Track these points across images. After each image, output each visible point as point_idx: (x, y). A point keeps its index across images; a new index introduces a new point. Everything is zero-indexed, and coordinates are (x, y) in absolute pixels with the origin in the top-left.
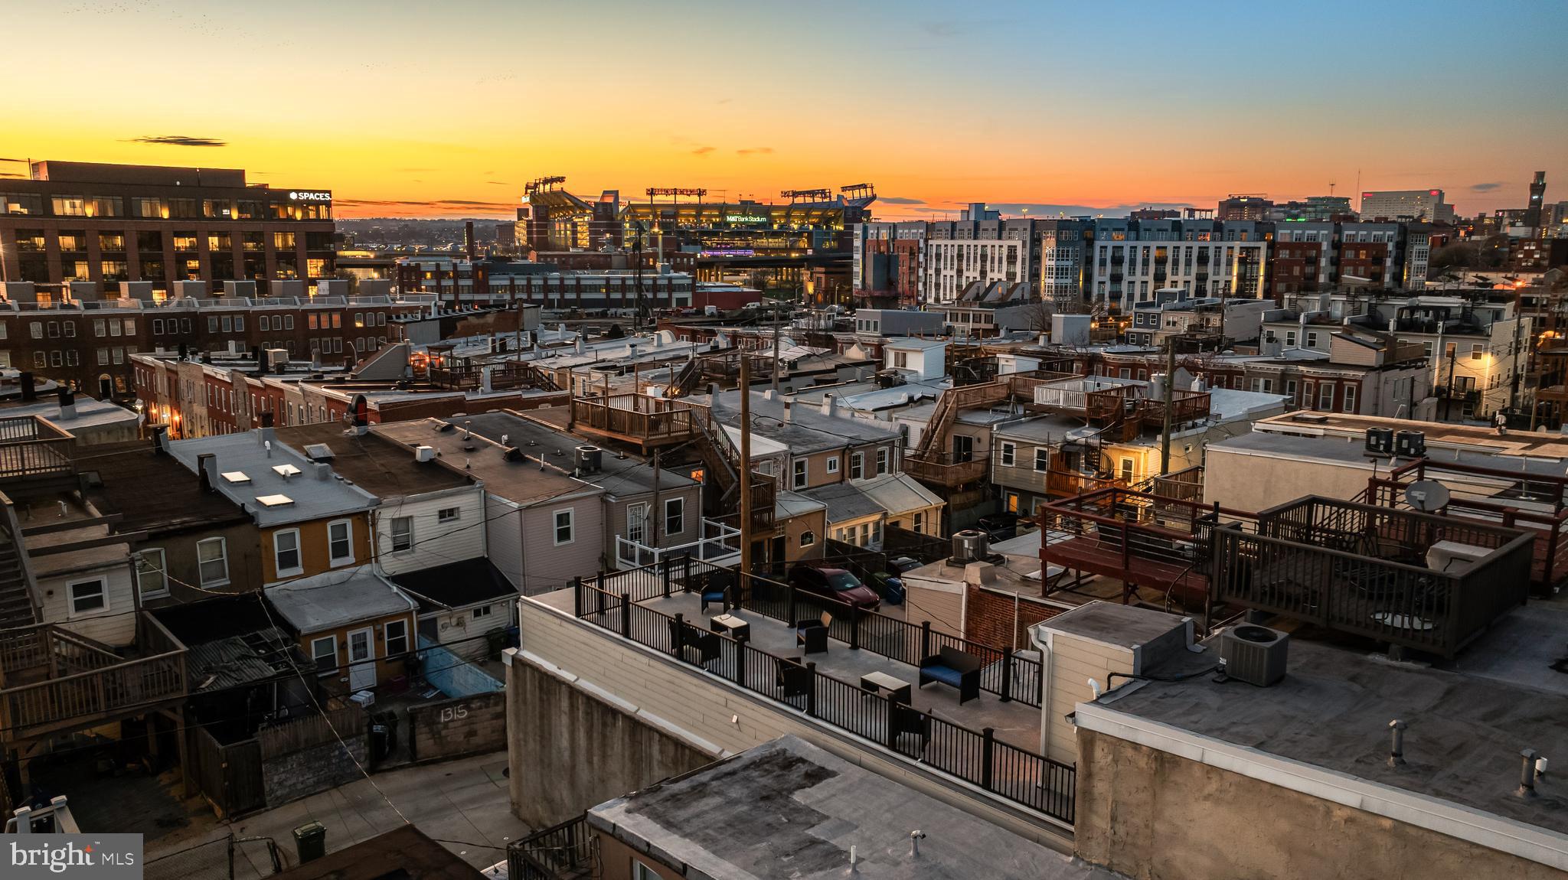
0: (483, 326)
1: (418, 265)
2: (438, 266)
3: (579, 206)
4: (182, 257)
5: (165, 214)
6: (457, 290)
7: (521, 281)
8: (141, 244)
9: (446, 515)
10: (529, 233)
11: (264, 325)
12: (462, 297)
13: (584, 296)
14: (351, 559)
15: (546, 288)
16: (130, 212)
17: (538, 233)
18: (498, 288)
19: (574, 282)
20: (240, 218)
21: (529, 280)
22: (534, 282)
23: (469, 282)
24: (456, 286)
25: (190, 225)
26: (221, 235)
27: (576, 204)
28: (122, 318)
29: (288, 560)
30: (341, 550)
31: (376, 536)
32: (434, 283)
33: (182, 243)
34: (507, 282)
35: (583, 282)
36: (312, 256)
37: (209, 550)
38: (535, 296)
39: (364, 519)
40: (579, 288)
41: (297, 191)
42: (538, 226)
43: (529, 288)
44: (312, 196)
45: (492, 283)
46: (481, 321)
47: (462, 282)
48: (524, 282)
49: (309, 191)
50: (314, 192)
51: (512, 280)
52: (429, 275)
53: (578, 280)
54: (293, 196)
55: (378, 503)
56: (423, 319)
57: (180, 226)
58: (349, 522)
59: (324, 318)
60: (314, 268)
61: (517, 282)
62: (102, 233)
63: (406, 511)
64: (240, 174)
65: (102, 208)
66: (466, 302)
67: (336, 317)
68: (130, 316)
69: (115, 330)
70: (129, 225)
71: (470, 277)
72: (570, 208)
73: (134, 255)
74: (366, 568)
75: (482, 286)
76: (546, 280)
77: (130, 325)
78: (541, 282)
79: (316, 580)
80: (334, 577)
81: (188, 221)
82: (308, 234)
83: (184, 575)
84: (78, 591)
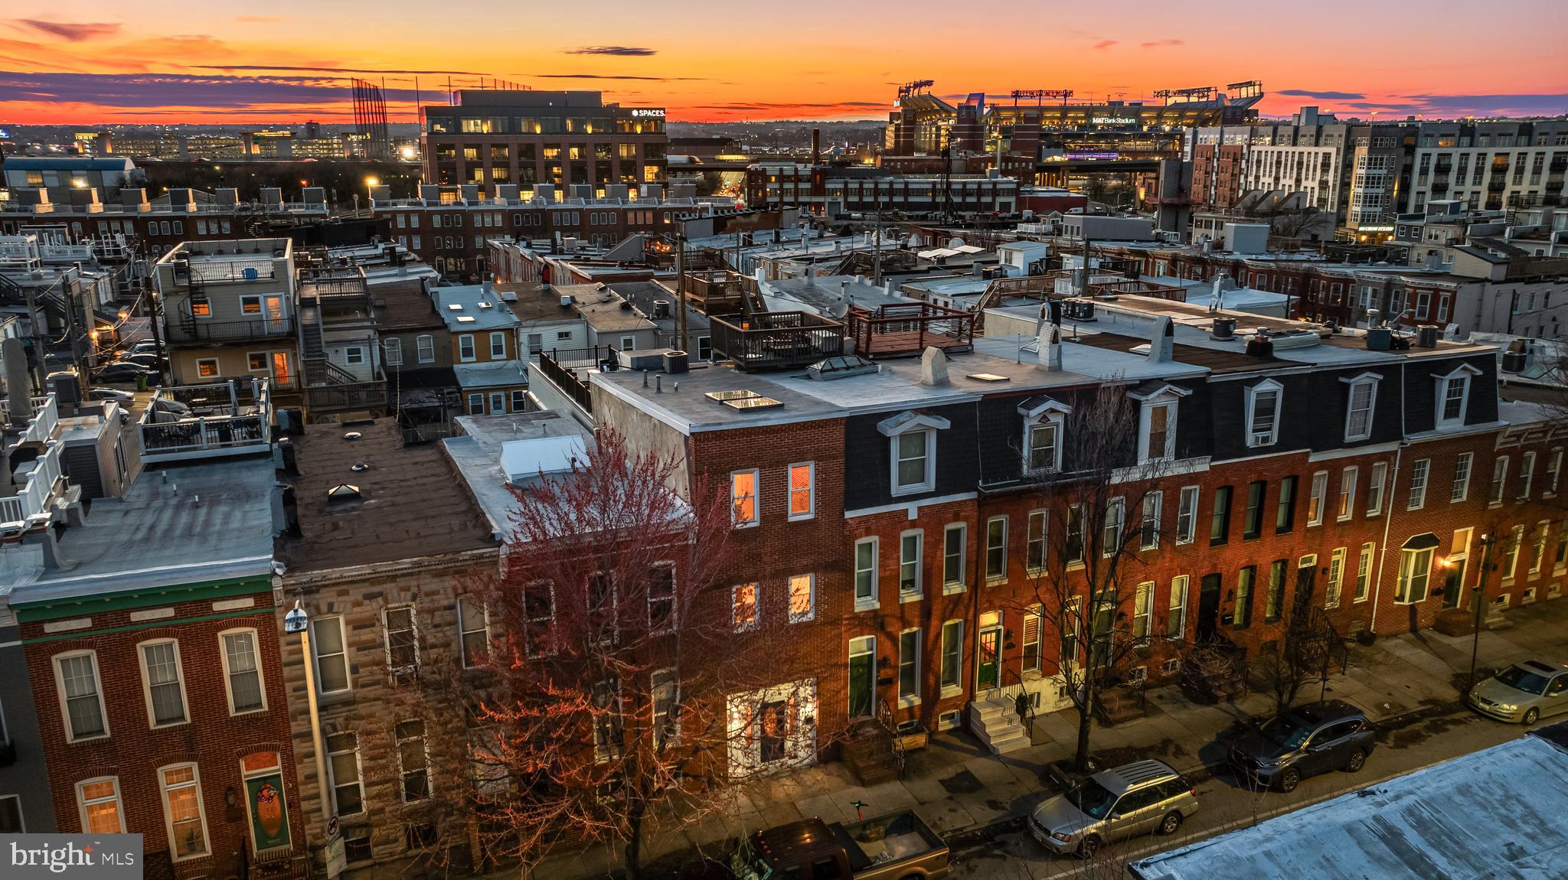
0: (748, 224)
1: (764, 170)
2: (781, 170)
3: (945, 110)
4: (549, 164)
5: (538, 130)
6: (797, 192)
7: (854, 185)
8: (520, 155)
9: (561, 335)
10: (897, 136)
11: (594, 219)
12: (801, 199)
13: (911, 199)
14: (504, 356)
15: (877, 192)
16: (513, 129)
17: (905, 136)
18: (835, 191)
19: (902, 186)
20: (593, 133)
21: (861, 184)
22: (866, 186)
23: (808, 186)
24: (796, 188)
25: (556, 139)
26: (581, 146)
27: (942, 108)
28: (493, 212)
29: (467, 352)
30: (498, 350)
31: (519, 344)
32: (777, 186)
33: (551, 153)
34: (841, 186)
35: (911, 186)
36: (651, 164)
37: (424, 343)
38: (866, 199)
39: (511, 333)
40: (906, 191)
41: (638, 109)
42: (905, 130)
43: (860, 192)
44: (650, 113)
45: (828, 186)
46: (747, 220)
47: (802, 186)
48: (857, 186)
49: (647, 109)
50: (651, 109)
51: (846, 184)
52: (773, 179)
53: (907, 184)
54: (635, 113)
55: (519, 324)
56: (700, 218)
57: (550, 139)
58: (503, 334)
59: (640, 215)
60: (650, 173)
61: (850, 186)
62: (493, 146)
63: (536, 331)
64: (597, 95)
65: (494, 126)
66: (804, 204)
67: (649, 215)
68: (499, 211)
69: (488, 220)
70: (512, 139)
71: (809, 181)
72: (937, 112)
73: (514, 163)
74: (512, 363)
75: (819, 190)
76: (876, 184)
77: (499, 218)
78: (872, 186)
79: (483, 365)
80: (493, 365)
81: (556, 137)
82: (646, 145)
83: (410, 354)
84: (350, 352)
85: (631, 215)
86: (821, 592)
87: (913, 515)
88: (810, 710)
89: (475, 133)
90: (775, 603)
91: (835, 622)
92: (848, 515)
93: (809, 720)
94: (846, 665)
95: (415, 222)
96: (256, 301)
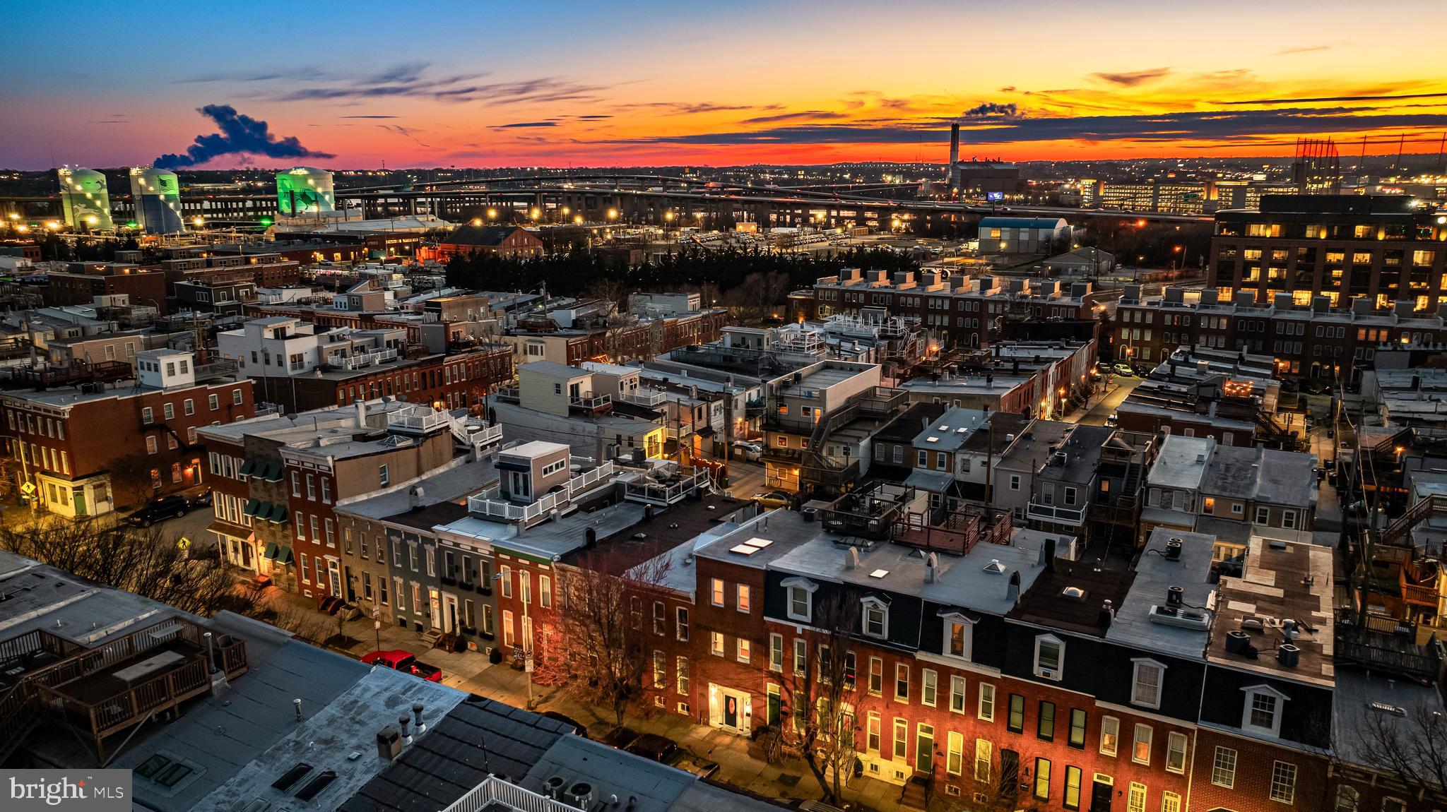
4: (1330, 267)
5: (1323, 235)
8: (1298, 258)
9: (985, 463)
14: (944, 469)
16: (1298, 234)
20: (1386, 239)
28: (1219, 316)
29: (923, 462)
30: (942, 464)
31: (955, 463)
37: (897, 450)
39: (951, 455)
55: (957, 450)
57: (1334, 244)
58: (945, 455)
62: (1274, 248)
63: (967, 457)
68: (1225, 316)
69: (1213, 323)
70: (1295, 243)
73: (1292, 264)
74: (949, 474)
77: (1223, 322)
79: (931, 472)
80: (937, 473)
83: (889, 456)
84: (845, 449)
85: (1362, 332)
86: (753, 652)
87: (799, 631)
88: (748, 709)
89: (1259, 237)
90: (731, 648)
91: (760, 670)
92: (766, 618)
93: (748, 715)
94: (766, 696)
95: (1149, 318)
96: (809, 409)
